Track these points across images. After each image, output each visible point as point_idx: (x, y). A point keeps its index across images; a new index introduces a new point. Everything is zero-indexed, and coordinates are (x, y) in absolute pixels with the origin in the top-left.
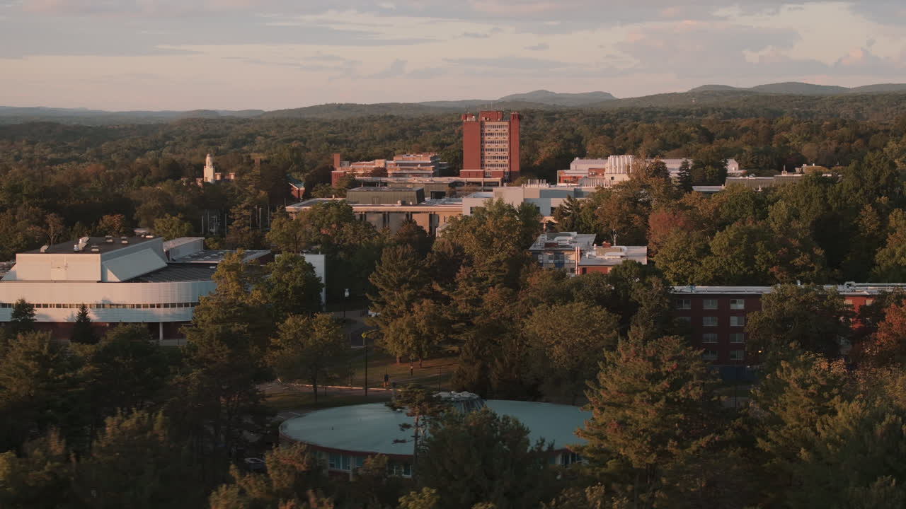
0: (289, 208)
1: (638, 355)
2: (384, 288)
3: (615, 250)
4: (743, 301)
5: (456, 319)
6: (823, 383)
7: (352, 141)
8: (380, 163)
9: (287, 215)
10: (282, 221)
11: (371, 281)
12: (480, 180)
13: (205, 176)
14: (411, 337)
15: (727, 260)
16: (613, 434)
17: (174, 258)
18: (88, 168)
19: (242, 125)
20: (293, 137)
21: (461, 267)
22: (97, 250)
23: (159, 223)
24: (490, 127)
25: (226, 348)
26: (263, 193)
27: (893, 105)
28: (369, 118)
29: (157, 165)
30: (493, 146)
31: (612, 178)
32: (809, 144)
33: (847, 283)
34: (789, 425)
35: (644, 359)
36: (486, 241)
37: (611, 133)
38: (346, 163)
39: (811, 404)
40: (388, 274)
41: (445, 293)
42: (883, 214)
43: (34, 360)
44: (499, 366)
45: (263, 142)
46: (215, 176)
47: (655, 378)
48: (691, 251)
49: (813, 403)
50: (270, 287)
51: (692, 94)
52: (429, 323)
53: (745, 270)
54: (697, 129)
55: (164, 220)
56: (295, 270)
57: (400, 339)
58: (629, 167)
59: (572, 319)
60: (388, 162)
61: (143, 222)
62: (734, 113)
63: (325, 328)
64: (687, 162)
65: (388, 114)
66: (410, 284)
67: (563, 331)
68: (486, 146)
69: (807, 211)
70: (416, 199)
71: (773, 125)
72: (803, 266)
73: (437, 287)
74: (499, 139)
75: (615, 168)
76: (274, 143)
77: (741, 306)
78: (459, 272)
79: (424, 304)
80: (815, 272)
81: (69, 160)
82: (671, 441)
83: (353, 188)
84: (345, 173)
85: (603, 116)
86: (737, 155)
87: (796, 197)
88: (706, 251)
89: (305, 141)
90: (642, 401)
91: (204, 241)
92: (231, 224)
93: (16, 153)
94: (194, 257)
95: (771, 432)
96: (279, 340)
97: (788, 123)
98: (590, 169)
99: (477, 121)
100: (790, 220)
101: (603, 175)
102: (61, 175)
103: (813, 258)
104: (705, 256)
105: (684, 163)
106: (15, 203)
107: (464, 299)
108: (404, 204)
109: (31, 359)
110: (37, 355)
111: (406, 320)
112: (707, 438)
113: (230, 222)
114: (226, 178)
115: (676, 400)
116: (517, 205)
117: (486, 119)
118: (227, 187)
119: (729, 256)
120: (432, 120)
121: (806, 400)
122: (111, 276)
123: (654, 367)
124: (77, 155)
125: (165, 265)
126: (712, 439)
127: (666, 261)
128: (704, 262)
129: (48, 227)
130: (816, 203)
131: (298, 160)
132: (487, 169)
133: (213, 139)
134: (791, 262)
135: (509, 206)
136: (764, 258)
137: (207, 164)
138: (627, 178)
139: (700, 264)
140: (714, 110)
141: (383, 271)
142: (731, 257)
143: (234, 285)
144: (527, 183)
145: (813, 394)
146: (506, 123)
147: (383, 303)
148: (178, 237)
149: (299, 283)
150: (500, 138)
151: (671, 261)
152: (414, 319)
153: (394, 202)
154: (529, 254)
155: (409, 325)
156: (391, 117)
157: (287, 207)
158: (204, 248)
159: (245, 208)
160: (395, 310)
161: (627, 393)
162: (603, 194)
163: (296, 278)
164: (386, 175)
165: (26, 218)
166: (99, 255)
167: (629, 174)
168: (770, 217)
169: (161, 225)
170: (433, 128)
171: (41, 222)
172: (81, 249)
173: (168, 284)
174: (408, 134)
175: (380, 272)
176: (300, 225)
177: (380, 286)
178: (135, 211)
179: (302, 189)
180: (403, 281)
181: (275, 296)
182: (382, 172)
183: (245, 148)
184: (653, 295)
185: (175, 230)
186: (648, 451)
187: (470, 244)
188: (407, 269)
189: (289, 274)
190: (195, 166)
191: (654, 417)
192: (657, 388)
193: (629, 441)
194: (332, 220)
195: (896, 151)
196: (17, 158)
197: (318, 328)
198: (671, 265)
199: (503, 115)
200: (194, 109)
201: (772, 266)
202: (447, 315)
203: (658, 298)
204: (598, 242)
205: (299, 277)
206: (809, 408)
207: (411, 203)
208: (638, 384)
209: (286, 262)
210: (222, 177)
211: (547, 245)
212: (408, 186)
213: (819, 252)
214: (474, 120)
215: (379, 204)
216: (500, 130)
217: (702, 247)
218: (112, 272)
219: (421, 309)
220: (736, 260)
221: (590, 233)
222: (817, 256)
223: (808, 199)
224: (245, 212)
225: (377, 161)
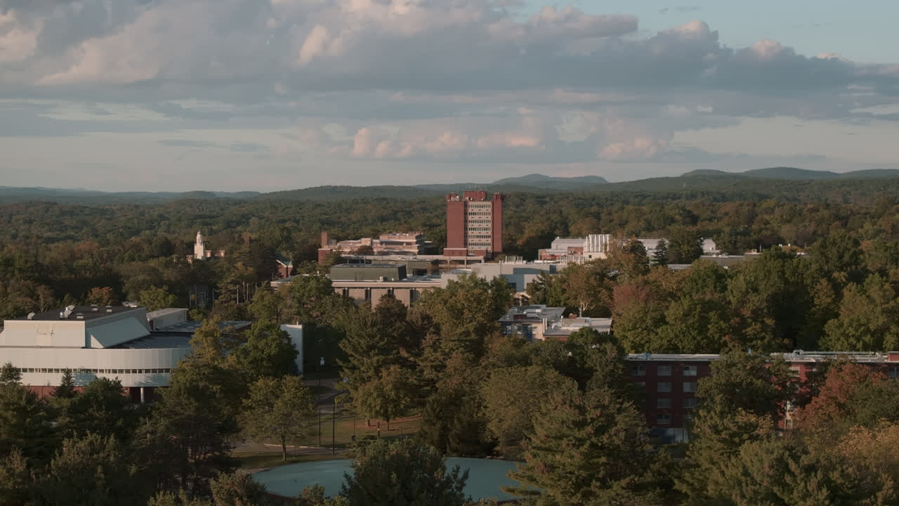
0: (274, 284)
1: (565, 403)
2: (354, 354)
3: (581, 322)
4: (696, 367)
5: (422, 384)
6: (735, 429)
7: (345, 223)
8: (366, 242)
9: (271, 289)
10: (264, 293)
11: (342, 347)
12: (463, 258)
13: (196, 252)
14: (379, 401)
15: (682, 329)
16: (541, 475)
17: (158, 327)
18: (82, 246)
19: (237, 206)
20: (287, 218)
21: (428, 334)
22: (82, 317)
23: (144, 295)
24: (474, 207)
25: (193, 401)
26: (251, 269)
27: (880, 190)
28: (363, 200)
29: (150, 243)
30: (476, 225)
31: (590, 257)
32: (788, 225)
33: (795, 351)
34: (703, 468)
35: (570, 406)
36: (457, 314)
37: (597, 216)
38: (334, 241)
39: (724, 448)
40: (357, 341)
41: (412, 359)
42: (837, 288)
43: (13, 410)
44: (458, 426)
45: (257, 223)
46: (205, 253)
47: (580, 425)
48: (648, 321)
49: (725, 447)
50: (246, 352)
51: (684, 178)
52: (396, 388)
53: (699, 338)
54: (681, 212)
55: (150, 292)
56: (270, 337)
57: (368, 402)
58: (606, 245)
59: (526, 381)
60: (375, 241)
61: (131, 295)
62: (722, 197)
63: (294, 389)
64: (664, 242)
65: (382, 196)
66: (378, 351)
67: (517, 392)
68: (470, 225)
69: (765, 285)
70: (398, 275)
71: (756, 209)
72: (755, 335)
73: (404, 354)
74: (482, 218)
75: (593, 247)
76: (267, 224)
77: (694, 373)
78: (425, 339)
79: (392, 368)
80: (765, 341)
81: (65, 239)
82: (594, 482)
83: (338, 264)
84: (332, 250)
85: (594, 200)
86: (715, 236)
87: (756, 271)
88: (661, 321)
89: (297, 222)
90: (568, 445)
91: (188, 312)
92: (217, 298)
93: (13, 232)
94: (176, 326)
95: (687, 474)
96: (250, 400)
97: (772, 207)
98: (569, 248)
99: (460, 200)
100: (747, 292)
101: (582, 253)
102: (54, 253)
103: (765, 327)
104: (661, 326)
105: (661, 242)
106: (8, 276)
107: (429, 364)
108: (385, 280)
109: (9, 409)
110: (16, 406)
111: (374, 384)
112: (627, 480)
113: (217, 296)
114: (216, 255)
115: (600, 444)
116: (489, 279)
117: (470, 199)
118: (216, 263)
119: (684, 325)
120: (424, 202)
121: (719, 445)
122: (94, 342)
123: (580, 414)
124: (73, 233)
125: (148, 333)
126: (631, 480)
127: (624, 330)
128: (659, 330)
129: (38, 299)
130: (775, 277)
131: (288, 239)
132: (470, 248)
133: (208, 220)
134: (744, 331)
135: (482, 280)
136: (717, 328)
137: (198, 241)
138: (603, 256)
139: (657, 334)
140: (703, 194)
141: (353, 338)
142: (686, 326)
143: (211, 349)
144: (504, 260)
145: (726, 439)
146: (489, 203)
147: (354, 368)
148: (162, 308)
149: (274, 350)
150: (484, 218)
151: (629, 330)
152: (381, 384)
153: (376, 278)
154: (497, 324)
155: (376, 388)
156: (384, 199)
157: (272, 282)
158: (188, 319)
159: (231, 283)
160: (364, 375)
161: (556, 438)
162: (573, 268)
163: (271, 345)
164: (372, 253)
165: (17, 291)
166: (84, 322)
167: (606, 252)
168: (729, 290)
169: (147, 296)
170: (425, 210)
171: (33, 295)
172: (66, 316)
173: (150, 350)
174: (399, 215)
175: (350, 339)
176: (282, 299)
177: (349, 351)
178: (124, 285)
179: (290, 266)
180: (371, 348)
181: (251, 362)
182: (368, 250)
183: (239, 228)
184: (607, 360)
185: (160, 302)
186: (573, 491)
187: (441, 315)
188: (376, 336)
189: (264, 341)
190: (186, 244)
191: (579, 460)
192: (581, 434)
193: (555, 481)
194: (312, 293)
195: (871, 232)
196: (14, 237)
197: (287, 389)
198: (629, 334)
199: (486, 195)
200: (190, 190)
201: (725, 336)
202: (412, 380)
203: (613, 364)
204: (566, 315)
205: (274, 345)
206: (721, 451)
207: (393, 279)
208: (565, 430)
209: (262, 330)
210: (212, 254)
211: (516, 317)
212: (391, 263)
213: (770, 322)
214: (458, 200)
215: (362, 279)
216: (484, 210)
217: (659, 317)
218: (95, 338)
219: (389, 375)
220: (691, 328)
221: (560, 306)
222: (768, 326)
223: (767, 274)
224: (231, 287)
225: (363, 239)
